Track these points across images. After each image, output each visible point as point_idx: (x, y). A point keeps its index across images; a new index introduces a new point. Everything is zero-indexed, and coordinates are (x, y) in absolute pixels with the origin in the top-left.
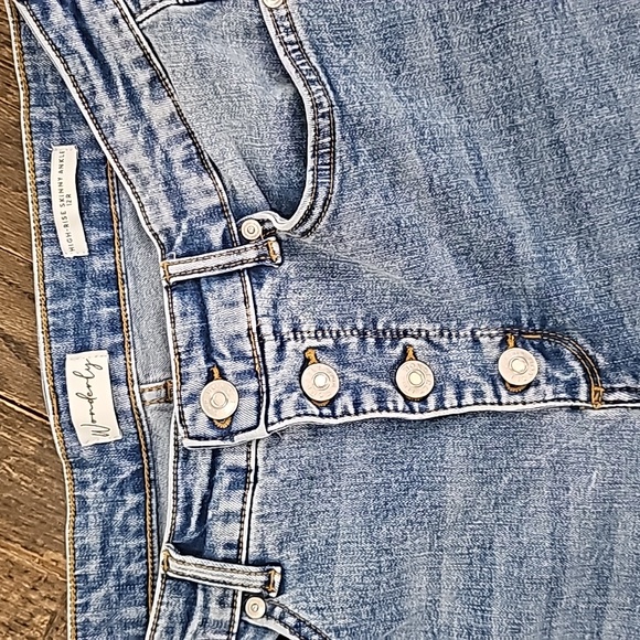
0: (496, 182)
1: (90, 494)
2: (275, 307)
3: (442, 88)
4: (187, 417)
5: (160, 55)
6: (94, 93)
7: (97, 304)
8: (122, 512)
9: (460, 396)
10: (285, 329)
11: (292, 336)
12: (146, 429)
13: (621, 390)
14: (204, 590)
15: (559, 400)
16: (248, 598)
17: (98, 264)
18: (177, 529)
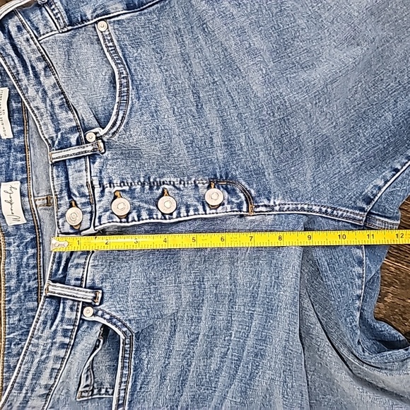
0: (206, 108)
1: (12, 248)
2: (101, 172)
3: (182, 65)
4: (60, 224)
5: (50, 56)
6: (18, 74)
7: (16, 160)
8: (26, 258)
9: (188, 211)
10: (105, 182)
11: (108, 185)
12: (37, 218)
13: (262, 206)
14: (64, 303)
15: (234, 211)
16: (85, 307)
17: (16, 141)
18: (53, 271)
